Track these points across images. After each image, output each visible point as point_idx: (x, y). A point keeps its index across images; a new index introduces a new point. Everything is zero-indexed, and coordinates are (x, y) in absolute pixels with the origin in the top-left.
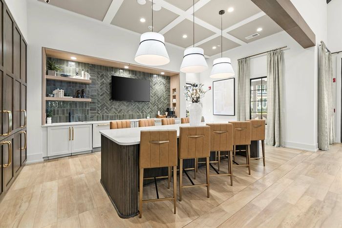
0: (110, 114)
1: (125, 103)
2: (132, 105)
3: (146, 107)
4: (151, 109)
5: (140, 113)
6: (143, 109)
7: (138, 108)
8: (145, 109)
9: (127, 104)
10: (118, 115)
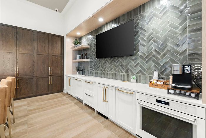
0: (98, 72)
1: (108, 59)
2: (115, 62)
3: (132, 64)
4: (141, 66)
5: (125, 73)
6: (129, 66)
7: (122, 66)
8: (130, 66)
9: (110, 62)
10: (103, 73)
